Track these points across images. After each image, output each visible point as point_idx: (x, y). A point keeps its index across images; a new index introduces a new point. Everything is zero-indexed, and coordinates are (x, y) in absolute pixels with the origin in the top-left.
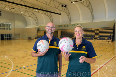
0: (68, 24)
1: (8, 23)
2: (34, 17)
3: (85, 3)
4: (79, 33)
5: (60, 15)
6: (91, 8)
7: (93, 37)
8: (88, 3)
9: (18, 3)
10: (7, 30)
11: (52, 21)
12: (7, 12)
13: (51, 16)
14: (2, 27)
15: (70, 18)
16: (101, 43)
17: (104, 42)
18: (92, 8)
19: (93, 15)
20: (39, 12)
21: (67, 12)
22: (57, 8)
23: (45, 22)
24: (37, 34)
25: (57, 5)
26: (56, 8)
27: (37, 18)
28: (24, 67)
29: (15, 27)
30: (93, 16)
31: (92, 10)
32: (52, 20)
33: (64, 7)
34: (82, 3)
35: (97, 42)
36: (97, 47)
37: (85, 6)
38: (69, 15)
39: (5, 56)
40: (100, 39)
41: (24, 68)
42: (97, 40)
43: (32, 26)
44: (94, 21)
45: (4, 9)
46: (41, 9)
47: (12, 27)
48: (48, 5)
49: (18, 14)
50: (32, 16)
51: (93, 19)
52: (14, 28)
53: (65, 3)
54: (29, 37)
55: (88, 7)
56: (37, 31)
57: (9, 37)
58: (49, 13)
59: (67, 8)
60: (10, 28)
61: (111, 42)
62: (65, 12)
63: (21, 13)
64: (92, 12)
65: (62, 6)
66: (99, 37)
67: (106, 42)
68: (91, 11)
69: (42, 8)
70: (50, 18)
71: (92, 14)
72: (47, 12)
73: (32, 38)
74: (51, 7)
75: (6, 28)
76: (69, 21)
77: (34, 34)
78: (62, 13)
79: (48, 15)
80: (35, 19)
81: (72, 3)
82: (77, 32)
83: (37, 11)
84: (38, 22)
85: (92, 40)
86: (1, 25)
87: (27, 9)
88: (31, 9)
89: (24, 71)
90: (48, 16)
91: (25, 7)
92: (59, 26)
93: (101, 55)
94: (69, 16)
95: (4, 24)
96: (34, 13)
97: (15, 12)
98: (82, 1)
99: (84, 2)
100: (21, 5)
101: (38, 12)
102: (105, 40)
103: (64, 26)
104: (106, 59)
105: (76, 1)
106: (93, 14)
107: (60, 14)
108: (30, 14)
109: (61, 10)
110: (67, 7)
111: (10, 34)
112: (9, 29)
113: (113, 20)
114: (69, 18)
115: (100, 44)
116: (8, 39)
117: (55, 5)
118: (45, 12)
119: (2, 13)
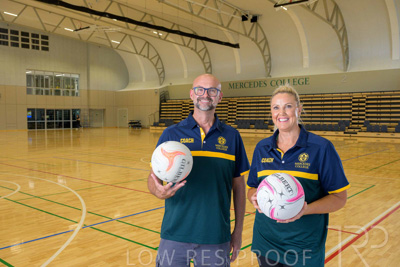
0: (262, 77)
1: (68, 76)
2: (152, 54)
3: (320, 10)
4: (285, 114)
5: (235, 49)
6: (340, 26)
7: (347, 124)
8: (331, 8)
9: (102, 10)
10: (66, 97)
11: (209, 70)
12: (66, 38)
13: (207, 51)
14: (52, 88)
15: (270, 59)
16: (374, 143)
17: (382, 140)
18: (344, 25)
19: (347, 49)
20: (169, 38)
21: (260, 37)
22: (225, 25)
23: (186, 71)
24: (160, 111)
25: (227, 14)
26: (222, 25)
27: (159, 58)
28: (117, 216)
29: (92, 88)
30: (346, 52)
31: (345, 29)
32: (210, 66)
33: (248, 23)
35: (360, 139)
36: (358, 156)
37: (322, 18)
38: (266, 50)
39: (60, 181)
40: (368, 131)
41: (118, 220)
42: (359, 134)
43: (145, 84)
44: (352, 69)
45: (57, 31)
46: (175, 28)
47: (81, 87)
48: (198, 16)
49: (100, 46)
50: (145, 52)
51: (348, 62)
52: (88, 91)
53: (252, 8)
54: (135, 119)
55: (329, 21)
56: (161, 102)
57: (71, 121)
58: (199, 41)
59: (258, 24)
60: (76, 91)
62: (253, 40)
63: (110, 43)
64: (343, 37)
65: (244, 18)
66: (365, 124)
67: (389, 140)
68: (339, 36)
69: (178, 25)
70: (203, 60)
71: (342, 46)
72: (193, 40)
73: (146, 122)
74: (207, 23)
75: (62, 90)
76: (266, 67)
77: (150, 111)
78: (242, 41)
79: (195, 50)
80: (155, 61)
81: (277, 9)
82: (281, 112)
83: (160, 37)
84: (163, 71)
85: (342, 133)
86: (47, 80)
87: (128, 28)
88: (141, 29)
89: (119, 229)
90: (198, 53)
91: (123, 23)
92: (233, 85)
93: (373, 182)
94: (266, 53)
95: (58, 79)
97: (91, 40)
98: (311, 2)
99: (318, 7)
100: (112, 16)
101: (165, 39)
102: (387, 132)
103: (247, 85)
104: (391, 197)
105: (291, 3)
106: (347, 45)
107: (237, 46)
108: (139, 44)
109: (238, 33)
110: (259, 21)
111: (74, 111)
112: (73, 93)
114: (267, 58)
115: (368, 147)
116: (67, 125)
117: (219, 15)
118: (187, 39)
119: (50, 41)
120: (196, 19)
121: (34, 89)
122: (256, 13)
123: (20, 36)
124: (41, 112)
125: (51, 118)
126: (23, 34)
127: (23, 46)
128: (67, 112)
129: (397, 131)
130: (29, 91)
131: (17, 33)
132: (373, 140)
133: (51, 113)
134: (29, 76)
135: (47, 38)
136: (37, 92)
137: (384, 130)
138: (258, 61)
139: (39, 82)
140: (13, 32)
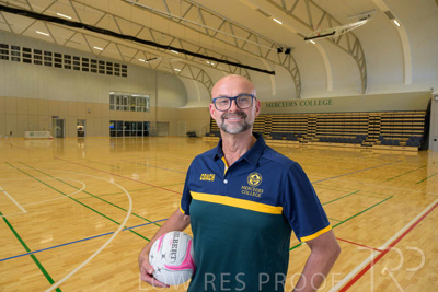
0: (294, 99)
1: (141, 96)
2: (206, 79)
3: (343, 43)
5: (272, 76)
6: (360, 57)
7: (364, 138)
8: (352, 41)
9: (167, 44)
10: (139, 112)
12: (139, 67)
13: (249, 77)
14: (129, 106)
15: (300, 83)
16: (388, 155)
17: (394, 152)
18: (363, 55)
19: (366, 76)
20: (219, 67)
21: (293, 66)
22: (264, 56)
25: (265, 47)
26: (261, 56)
29: (159, 105)
30: (364, 78)
31: (364, 60)
33: (283, 55)
34: (334, 40)
35: (375, 151)
37: (345, 50)
38: (297, 77)
40: (382, 144)
41: (155, 223)
42: (374, 147)
43: (200, 103)
44: (370, 92)
45: (133, 62)
46: (224, 59)
47: (150, 105)
48: (242, 49)
49: (166, 73)
50: (200, 78)
51: (366, 86)
52: (156, 108)
53: (286, 43)
54: (191, 130)
55: (351, 52)
57: (143, 131)
58: (243, 69)
59: (291, 56)
60: (147, 108)
61: (416, 154)
62: (286, 68)
63: (174, 71)
64: (363, 66)
65: (280, 51)
66: (380, 139)
67: (400, 153)
68: (359, 64)
69: (226, 56)
71: (363, 71)
72: (238, 68)
73: (199, 133)
74: (249, 55)
75: (136, 107)
76: (297, 90)
78: (277, 69)
80: (208, 85)
81: (307, 42)
83: (212, 66)
85: (359, 145)
86: (125, 99)
88: (197, 59)
91: (183, 55)
92: (269, 105)
93: (391, 193)
94: (297, 79)
95: (134, 98)
96: (206, 69)
97: (160, 68)
98: (336, 36)
101: (216, 68)
102: (398, 145)
103: (281, 105)
104: (410, 210)
105: (319, 36)
106: (366, 72)
107: (273, 73)
108: (196, 72)
109: (274, 63)
110: (292, 53)
111: (145, 123)
112: (145, 110)
113: (427, 89)
114: (298, 83)
115: (382, 157)
116: (140, 134)
117: (259, 48)
118: (233, 67)
119: (128, 69)
120: (240, 51)
121: (115, 105)
122: (289, 46)
123: (106, 66)
124: (120, 123)
125: (128, 128)
126: (108, 64)
127: (108, 73)
128: (140, 124)
129: (407, 145)
130: (112, 108)
131: (103, 63)
132: (387, 152)
133: (127, 124)
134: (112, 96)
135: (125, 66)
136: (118, 108)
137: (397, 143)
138: (290, 85)
139: (120, 101)
140: (100, 62)
